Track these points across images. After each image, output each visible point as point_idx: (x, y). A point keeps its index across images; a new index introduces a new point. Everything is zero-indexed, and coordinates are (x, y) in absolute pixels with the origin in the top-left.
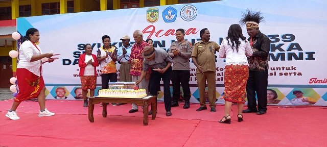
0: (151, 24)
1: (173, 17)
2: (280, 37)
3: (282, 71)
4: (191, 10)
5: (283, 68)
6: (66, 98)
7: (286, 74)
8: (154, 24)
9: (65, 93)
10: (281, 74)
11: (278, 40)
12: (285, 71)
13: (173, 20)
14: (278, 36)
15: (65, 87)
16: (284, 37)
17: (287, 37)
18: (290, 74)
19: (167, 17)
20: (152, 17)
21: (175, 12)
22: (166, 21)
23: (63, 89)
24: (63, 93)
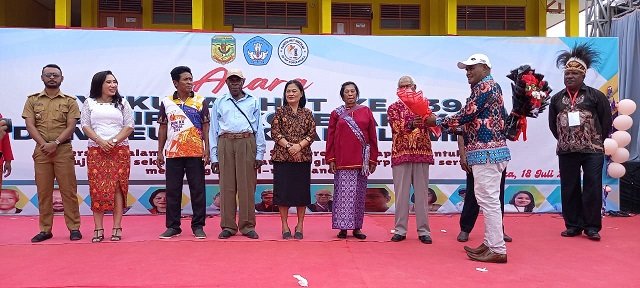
0: (220, 65)
1: (263, 56)
2: (440, 104)
3: (442, 158)
4: (297, 47)
5: (445, 153)
6: (19, 211)
7: (449, 163)
8: (226, 66)
9: (17, 200)
10: (441, 163)
11: (437, 108)
12: (448, 158)
13: (264, 62)
14: (438, 101)
15: (19, 187)
16: (446, 103)
17: (452, 104)
18: (455, 163)
19: (253, 56)
20: (223, 52)
21: (268, 48)
22: (251, 62)
23: (13, 192)
24: (12, 201)
